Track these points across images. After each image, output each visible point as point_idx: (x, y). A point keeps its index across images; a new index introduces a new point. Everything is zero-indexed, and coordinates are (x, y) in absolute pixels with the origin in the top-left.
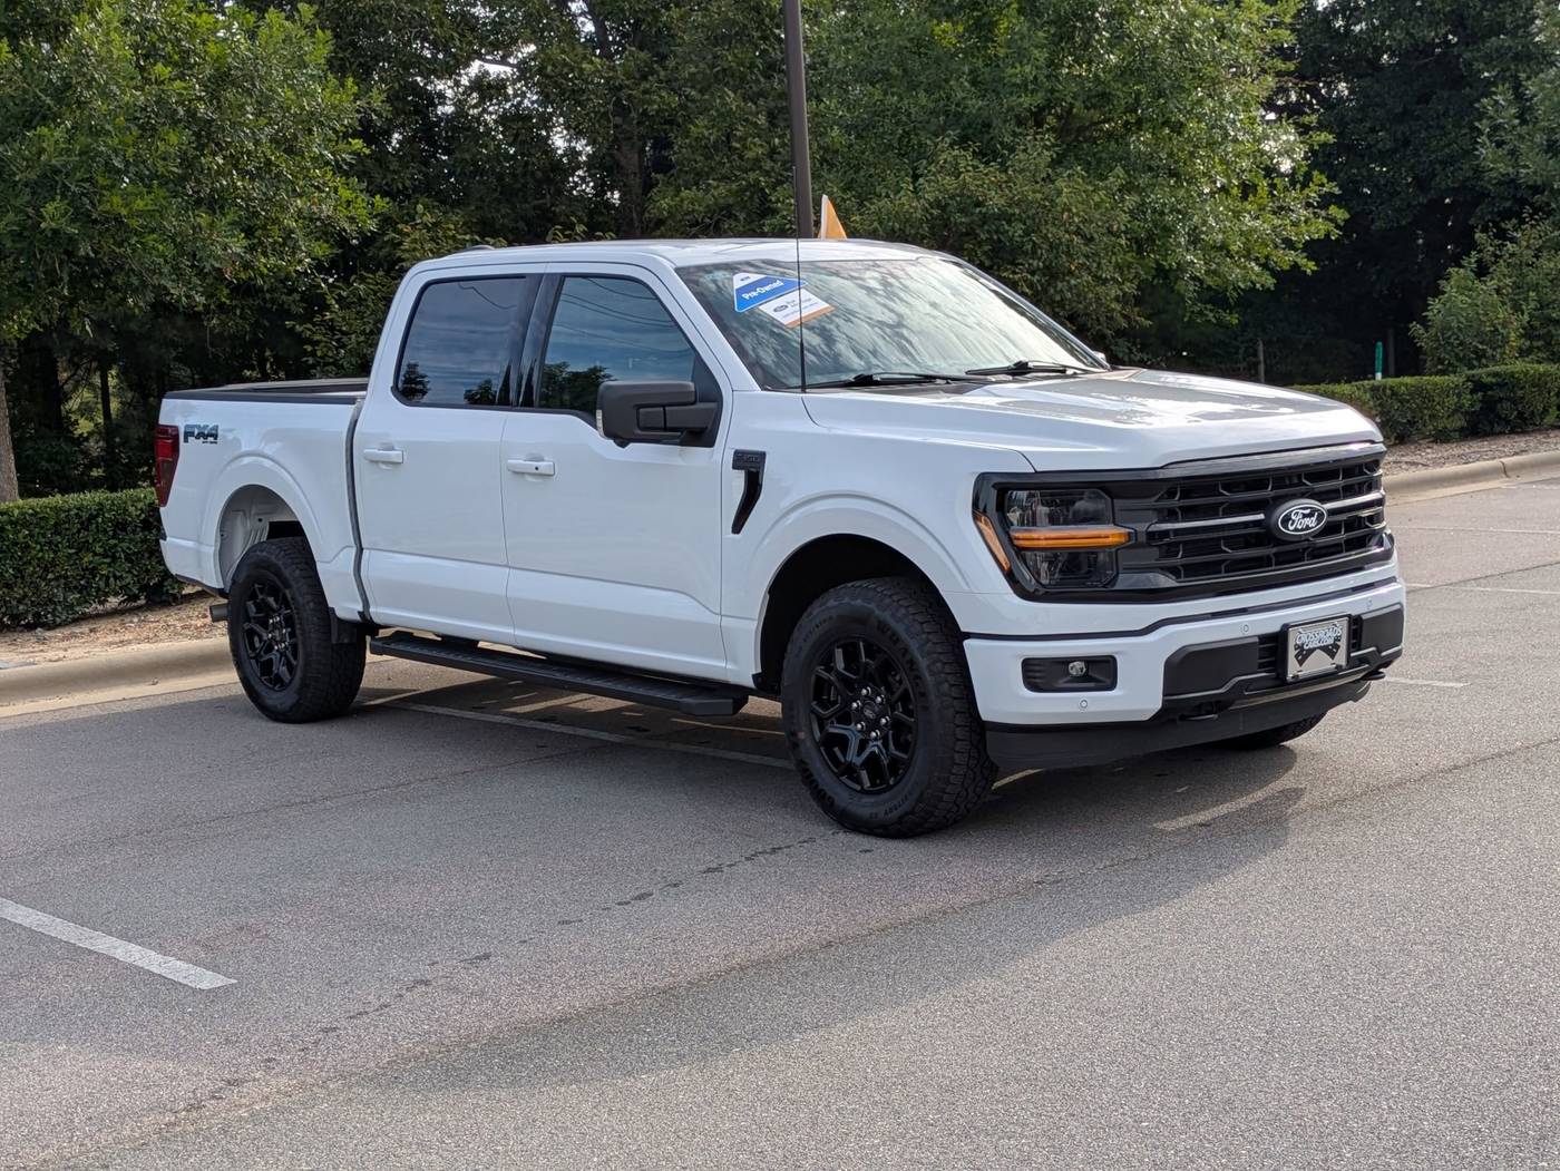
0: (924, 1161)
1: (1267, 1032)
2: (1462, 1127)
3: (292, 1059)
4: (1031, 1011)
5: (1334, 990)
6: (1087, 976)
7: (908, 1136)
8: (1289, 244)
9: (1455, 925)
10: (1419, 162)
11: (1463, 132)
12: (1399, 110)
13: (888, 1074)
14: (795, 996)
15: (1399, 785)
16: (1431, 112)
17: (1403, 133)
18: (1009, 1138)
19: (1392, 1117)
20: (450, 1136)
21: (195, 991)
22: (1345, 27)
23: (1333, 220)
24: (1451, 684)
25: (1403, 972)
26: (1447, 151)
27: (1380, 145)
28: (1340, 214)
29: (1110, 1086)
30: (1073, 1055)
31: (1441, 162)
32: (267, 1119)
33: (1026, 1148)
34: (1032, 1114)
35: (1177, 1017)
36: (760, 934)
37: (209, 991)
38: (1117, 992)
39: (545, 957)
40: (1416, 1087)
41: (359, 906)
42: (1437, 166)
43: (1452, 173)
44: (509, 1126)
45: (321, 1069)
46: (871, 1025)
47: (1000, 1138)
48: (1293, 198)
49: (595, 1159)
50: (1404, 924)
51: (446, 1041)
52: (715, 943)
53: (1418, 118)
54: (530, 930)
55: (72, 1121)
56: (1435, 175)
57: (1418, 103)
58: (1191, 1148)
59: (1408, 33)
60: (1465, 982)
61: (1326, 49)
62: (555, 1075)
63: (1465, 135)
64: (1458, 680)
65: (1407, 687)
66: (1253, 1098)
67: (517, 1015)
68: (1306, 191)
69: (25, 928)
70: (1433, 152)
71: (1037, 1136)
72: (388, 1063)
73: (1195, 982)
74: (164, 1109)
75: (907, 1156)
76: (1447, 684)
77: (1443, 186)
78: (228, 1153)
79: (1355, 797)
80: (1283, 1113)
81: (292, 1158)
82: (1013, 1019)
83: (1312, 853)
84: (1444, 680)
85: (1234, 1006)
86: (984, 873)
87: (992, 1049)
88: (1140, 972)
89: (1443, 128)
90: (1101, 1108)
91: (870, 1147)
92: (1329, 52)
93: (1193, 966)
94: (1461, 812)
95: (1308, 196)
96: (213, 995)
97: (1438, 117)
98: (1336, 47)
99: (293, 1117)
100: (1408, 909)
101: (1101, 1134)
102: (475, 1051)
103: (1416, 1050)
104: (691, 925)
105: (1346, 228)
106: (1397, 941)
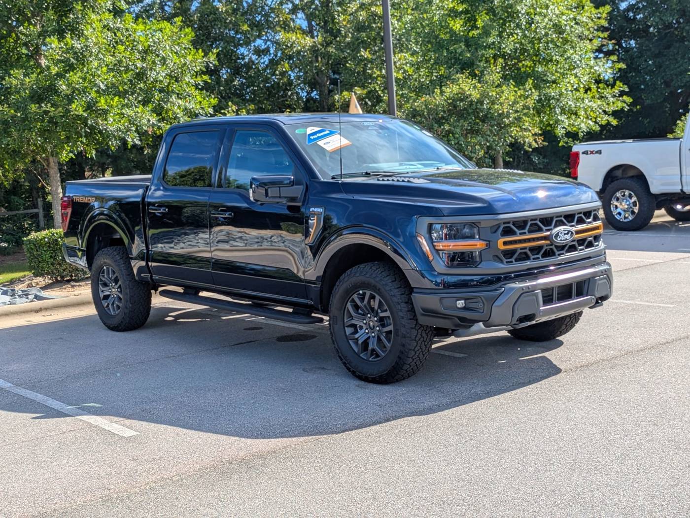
0: (420, 515)
1: (573, 460)
2: (655, 504)
3: (159, 467)
4: (472, 450)
5: (604, 441)
6: (497, 435)
7: (414, 504)
8: (605, 112)
9: (660, 413)
10: (666, 75)
11: (685, 61)
12: (657, 52)
13: (408, 477)
14: (371, 442)
15: (642, 350)
16: (671, 53)
17: (659, 62)
18: (457, 506)
19: (625, 499)
20: (221, 501)
21: (122, 438)
22: (634, 16)
23: (625, 102)
24: (669, 306)
25: (635, 434)
26: (678, 70)
27: (649, 68)
28: (628, 100)
29: (503, 483)
30: (488, 469)
31: (676, 75)
32: (147, 493)
33: (464, 510)
34: (468, 495)
35: (535, 453)
36: (359, 415)
37: (128, 437)
38: (509, 442)
39: (268, 424)
40: (636, 485)
41: (193, 401)
42: (674, 76)
43: (680, 79)
44: (246, 498)
45: (171, 472)
46: (403, 455)
47: (453, 506)
48: (607, 92)
49: (281, 512)
50: (638, 413)
51: (223, 460)
52: (340, 419)
53: (665, 56)
54: (262, 412)
55: (67, 493)
56: (673, 80)
57: (666, 49)
58: (535, 512)
59: (661, 19)
60: (662, 439)
61: (624, 26)
62: (267, 476)
63: (686, 62)
64: (672, 303)
65: (649, 306)
66: (564, 489)
67: (254, 449)
68: (613, 90)
69: (55, 410)
70: (673, 70)
71: (469, 505)
72: (199, 469)
73: (544, 437)
74: (105, 488)
75: (412, 513)
76: (667, 305)
77: (676, 85)
78: (129, 508)
79: (622, 356)
80: (577, 496)
81: (155, 510)
82: (464, 453)
83: (600, 381)
84: (666, 303)
85: (560, 449)
86: (457, 389)
87: (453, 466)
88: (521, 433)
89: (676, 59)
90: (498, 493)
91: (397, 509)
92: (626, 28)
93: (544, 431)
94: (668, 363)
95: (614, 92)
96: (129, 439)
97: (674, 55)
98: (629, 25)
99: (157, 492)
100: (640, 406)
101: (497, 505)
102: (235, 465)
103: (638, 469)
104: (330, 411)
105: (631, 105)
106: (634, 421)
